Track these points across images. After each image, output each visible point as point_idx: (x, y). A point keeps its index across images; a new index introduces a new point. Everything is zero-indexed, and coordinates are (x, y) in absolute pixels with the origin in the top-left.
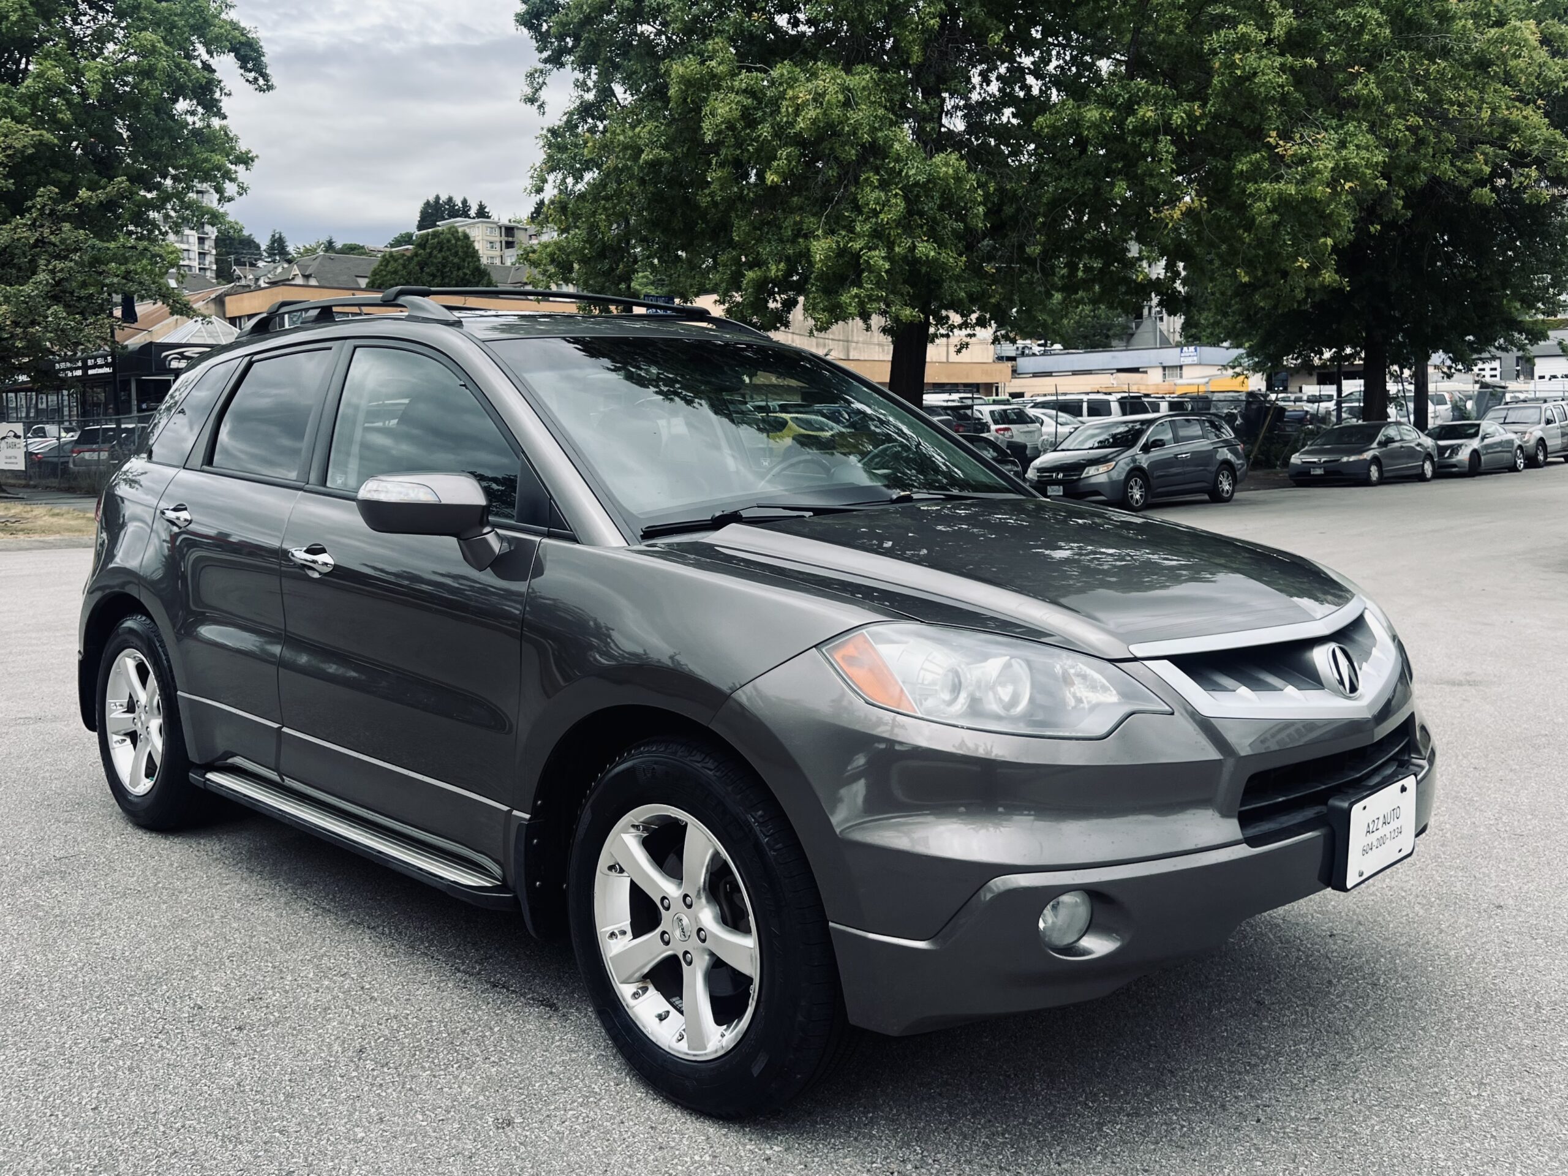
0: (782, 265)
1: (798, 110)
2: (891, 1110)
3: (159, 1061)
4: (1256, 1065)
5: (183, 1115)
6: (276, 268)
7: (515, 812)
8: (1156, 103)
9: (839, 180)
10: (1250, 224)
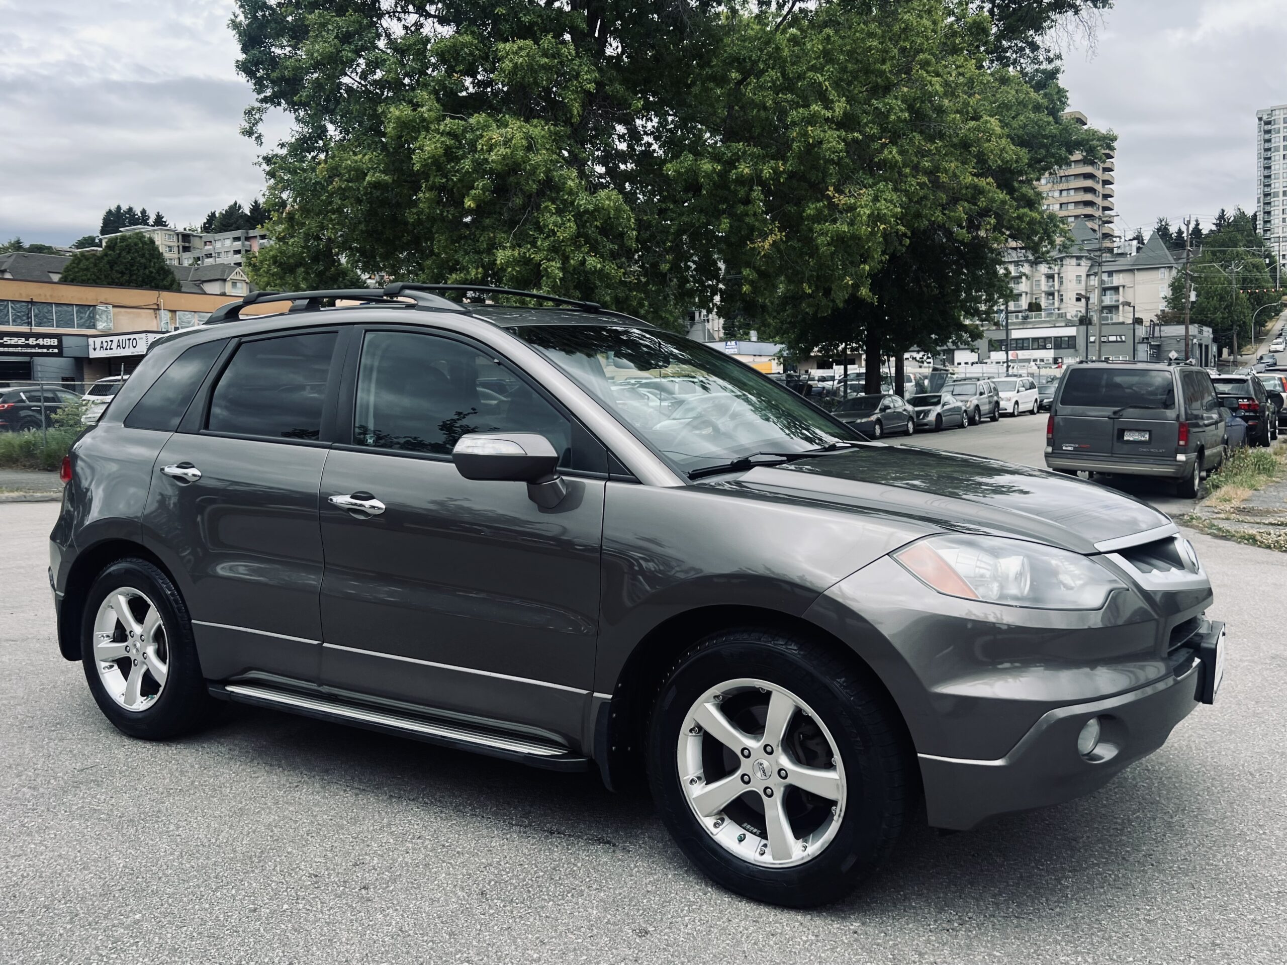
0: (481, 270)
7: (596, 694)
8: (751, 160)
9: (524, 207)
10: (814, 251)
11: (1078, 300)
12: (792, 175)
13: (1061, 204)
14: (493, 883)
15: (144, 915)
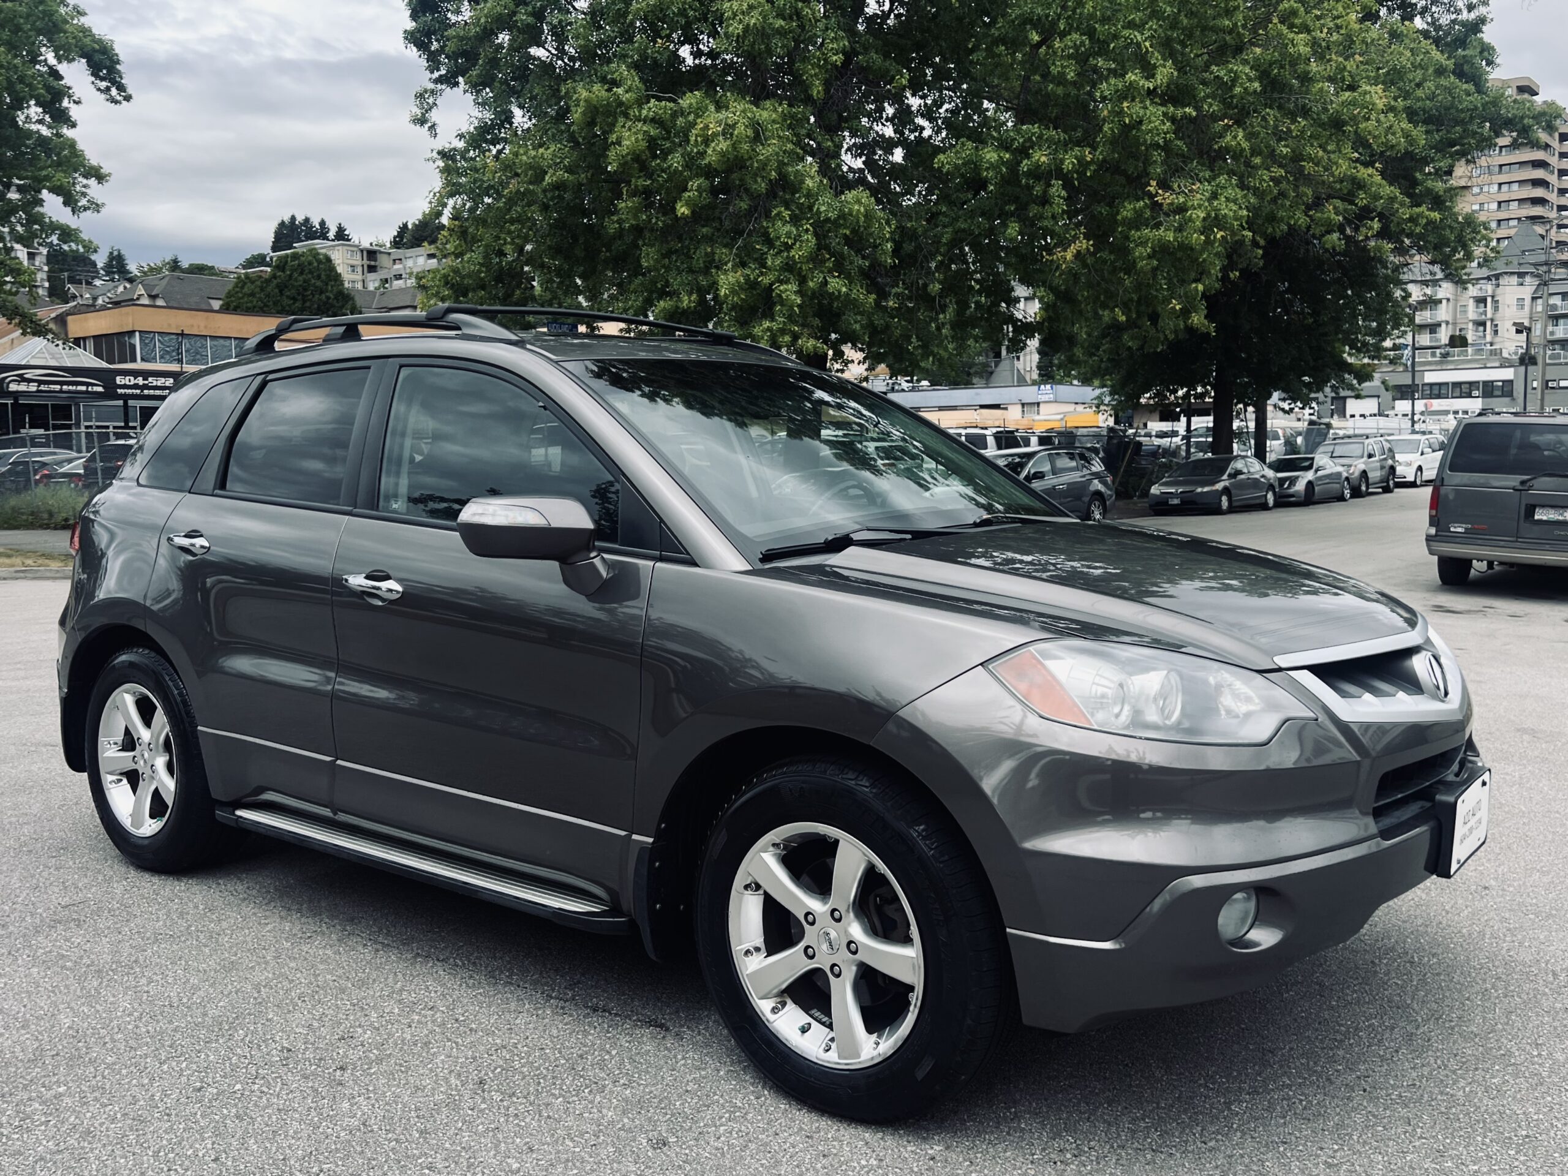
0: (694, 297)
1: (707, 141)
2: (1030, 1103)
3: (267, 1107)
4: (1341, 1041)
5: (317, 1160)
6: (117, 287)
7: (635, 837)
8: (1049, 147)
9: (750, 213)
10: (1130, 268)
11: (1518, 332)
12: (1103, 165)
13: (1500, 203)
14: (499, 1070)
15: (69, 1088)
